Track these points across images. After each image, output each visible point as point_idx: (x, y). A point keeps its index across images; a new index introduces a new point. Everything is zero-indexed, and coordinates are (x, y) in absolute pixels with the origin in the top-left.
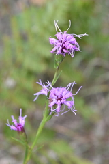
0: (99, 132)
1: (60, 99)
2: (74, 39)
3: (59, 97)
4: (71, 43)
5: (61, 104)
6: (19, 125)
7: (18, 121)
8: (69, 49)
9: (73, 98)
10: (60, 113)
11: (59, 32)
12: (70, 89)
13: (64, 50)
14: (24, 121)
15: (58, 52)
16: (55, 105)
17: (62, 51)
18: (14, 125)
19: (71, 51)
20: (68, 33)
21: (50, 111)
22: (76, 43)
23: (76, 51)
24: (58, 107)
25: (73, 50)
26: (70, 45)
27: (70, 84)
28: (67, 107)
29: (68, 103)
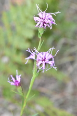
0: (69, 90)
1: (44, 60)
2: (51, 17)
3: (44, 59)
4: (49, 19)
5: (46, 63)
6: (17, 82)
7: (16, 79)
8: (48, 23)
9: (53, 59)
10: (45, 70)
11: (40, 12)
12: (50, 53)
13: (45, 24)
14: (20, 78)
15: (40, 25)
16: (41, 65)
17: (44, 25)
18: (13, 82)
19: (50, 25)
20: (46, 12)
21: (38, 69)
22: (53, 19)
23: (53, 25)
24: (43, 65)
25: (51, 24)
26: (49, 21)
27: (50, 49)
28: (50, 65)
29: (50, 63)
